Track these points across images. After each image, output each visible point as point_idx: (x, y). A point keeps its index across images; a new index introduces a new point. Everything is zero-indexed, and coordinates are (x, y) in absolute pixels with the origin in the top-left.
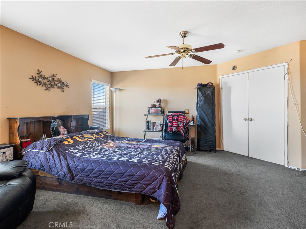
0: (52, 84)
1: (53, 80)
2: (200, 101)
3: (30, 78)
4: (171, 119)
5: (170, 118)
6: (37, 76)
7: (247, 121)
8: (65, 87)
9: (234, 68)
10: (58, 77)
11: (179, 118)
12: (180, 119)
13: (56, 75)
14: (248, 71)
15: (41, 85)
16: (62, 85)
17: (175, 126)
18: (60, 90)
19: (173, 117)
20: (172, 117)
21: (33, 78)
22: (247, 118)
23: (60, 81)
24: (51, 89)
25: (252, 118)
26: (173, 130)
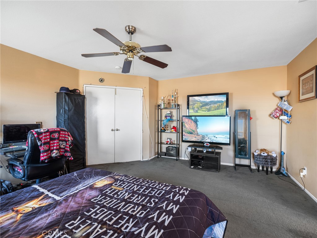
2: (69, 110)
4: (47, 138)
5: (45, 136)
7: (113, 132)
9: (101, 80)
11: (61, 135)
12: (62, 137)
14: (115, 87)
17: (56, 149)
19: (52, 135)
20: (50, 135)
22: (114, 129)
25: (118, 129)
26: (54, 155)
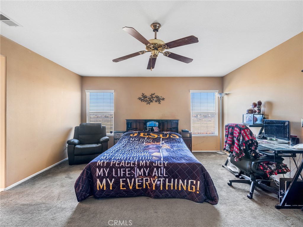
0: (152, 100)
1: (152, 97)
3: (138, 99)
6: (142, 97)
8: (161, 100)
10: (155, 95)
13: (154, 93)
15: (145, 101)
16: (159, 100)
18: (158, 103)
19: (229, 130)
21: (140, 99)
23: (157, 97)
24: (151, 103)
